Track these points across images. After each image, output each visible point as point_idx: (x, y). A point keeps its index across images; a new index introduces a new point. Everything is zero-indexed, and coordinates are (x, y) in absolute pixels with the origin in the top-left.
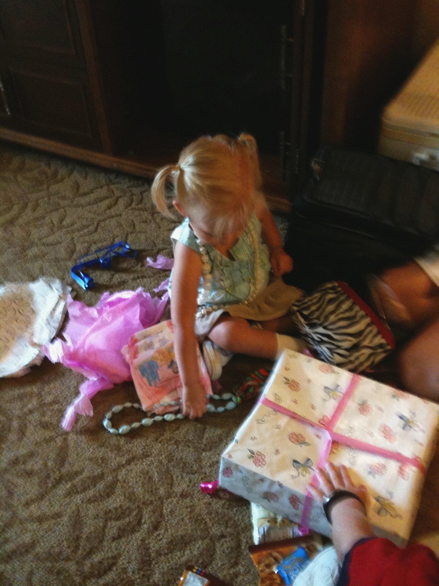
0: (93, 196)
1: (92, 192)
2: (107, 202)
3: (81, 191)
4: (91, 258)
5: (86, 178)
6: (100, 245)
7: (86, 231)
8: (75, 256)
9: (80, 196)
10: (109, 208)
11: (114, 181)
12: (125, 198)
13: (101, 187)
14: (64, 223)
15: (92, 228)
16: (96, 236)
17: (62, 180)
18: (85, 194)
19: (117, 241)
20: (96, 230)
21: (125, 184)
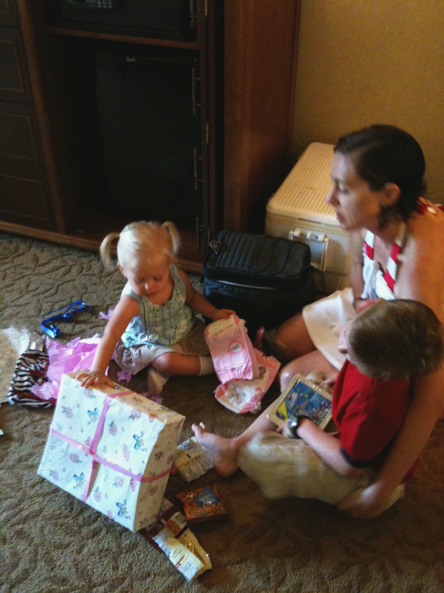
0: (51, 266)
1: (48, 263)
2: (62, 270)
3: (40, 262)
4: (55, 314)
5: (42, 251)
6: (61, 304)
7: (48, 293)
8: (42, 313)
9: (39, 266)
10: (65, 275)
11: (66, 253)
12: (77, 266)
13: (57, 258)
14: (30, 288)
15: (53, 291)
16: (57, 298)
17: (23, 254)
18: (43, 265)
19: (75, 300)
20: (57, 292)
21: (75, 255)
